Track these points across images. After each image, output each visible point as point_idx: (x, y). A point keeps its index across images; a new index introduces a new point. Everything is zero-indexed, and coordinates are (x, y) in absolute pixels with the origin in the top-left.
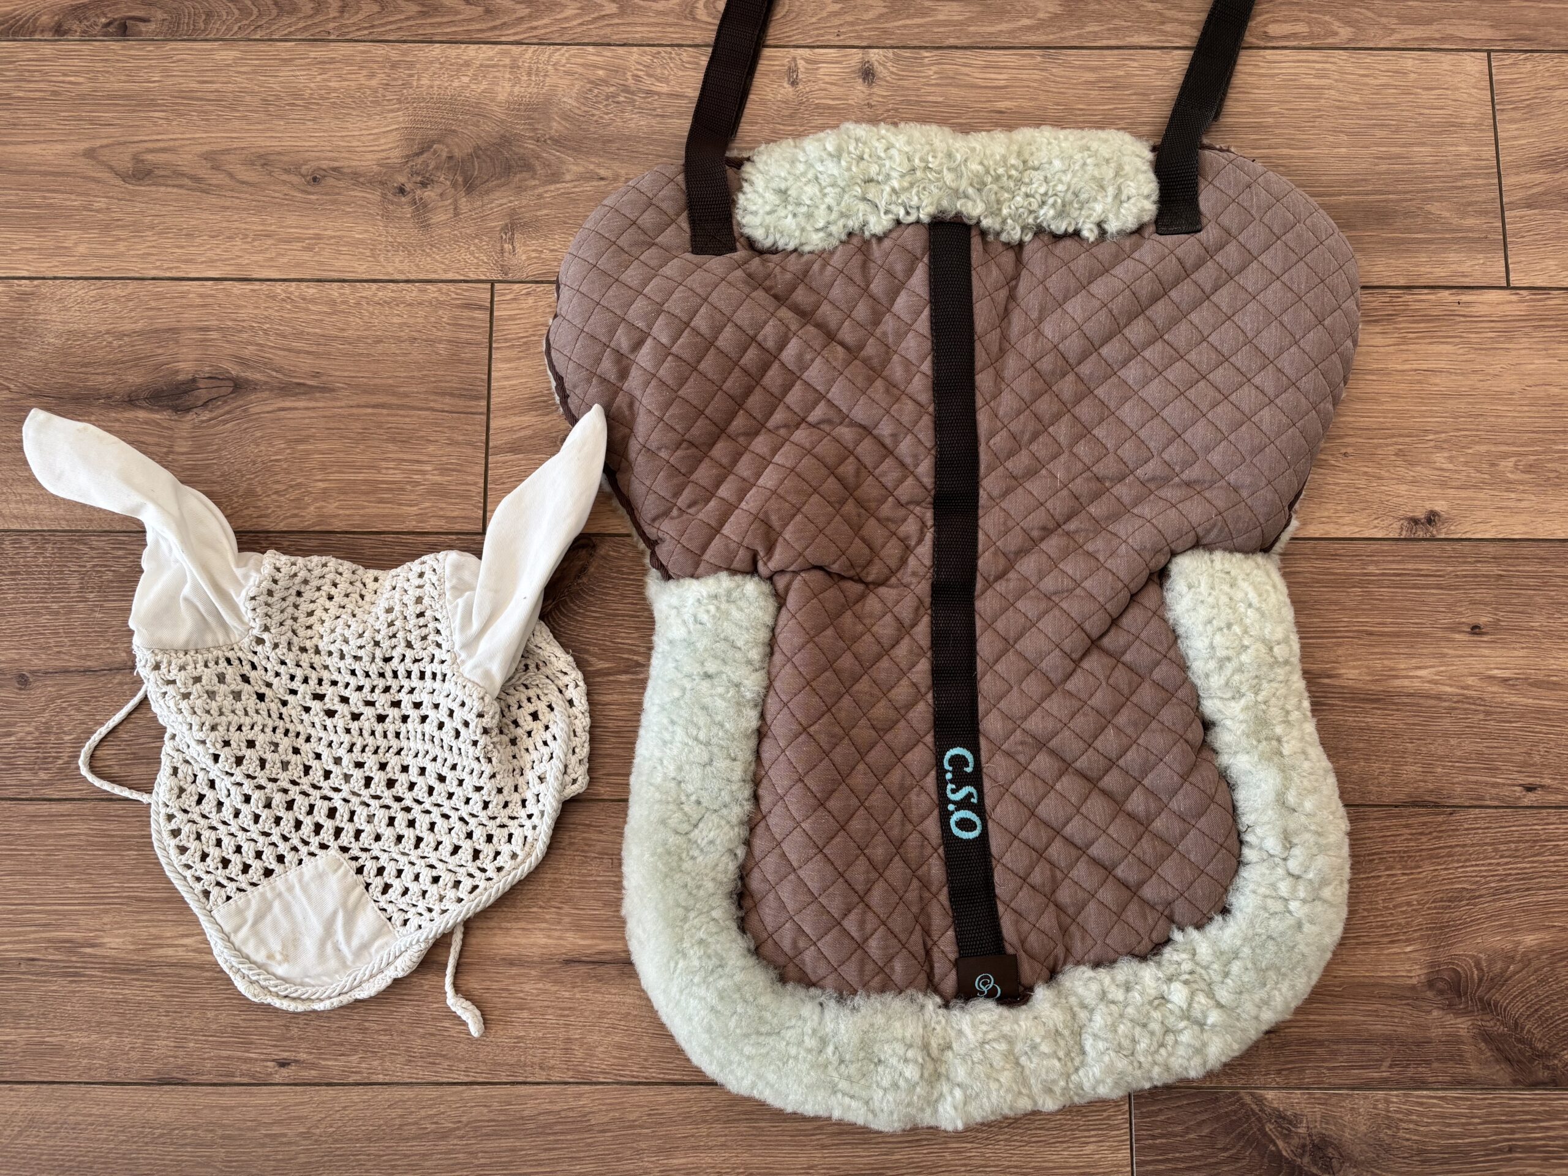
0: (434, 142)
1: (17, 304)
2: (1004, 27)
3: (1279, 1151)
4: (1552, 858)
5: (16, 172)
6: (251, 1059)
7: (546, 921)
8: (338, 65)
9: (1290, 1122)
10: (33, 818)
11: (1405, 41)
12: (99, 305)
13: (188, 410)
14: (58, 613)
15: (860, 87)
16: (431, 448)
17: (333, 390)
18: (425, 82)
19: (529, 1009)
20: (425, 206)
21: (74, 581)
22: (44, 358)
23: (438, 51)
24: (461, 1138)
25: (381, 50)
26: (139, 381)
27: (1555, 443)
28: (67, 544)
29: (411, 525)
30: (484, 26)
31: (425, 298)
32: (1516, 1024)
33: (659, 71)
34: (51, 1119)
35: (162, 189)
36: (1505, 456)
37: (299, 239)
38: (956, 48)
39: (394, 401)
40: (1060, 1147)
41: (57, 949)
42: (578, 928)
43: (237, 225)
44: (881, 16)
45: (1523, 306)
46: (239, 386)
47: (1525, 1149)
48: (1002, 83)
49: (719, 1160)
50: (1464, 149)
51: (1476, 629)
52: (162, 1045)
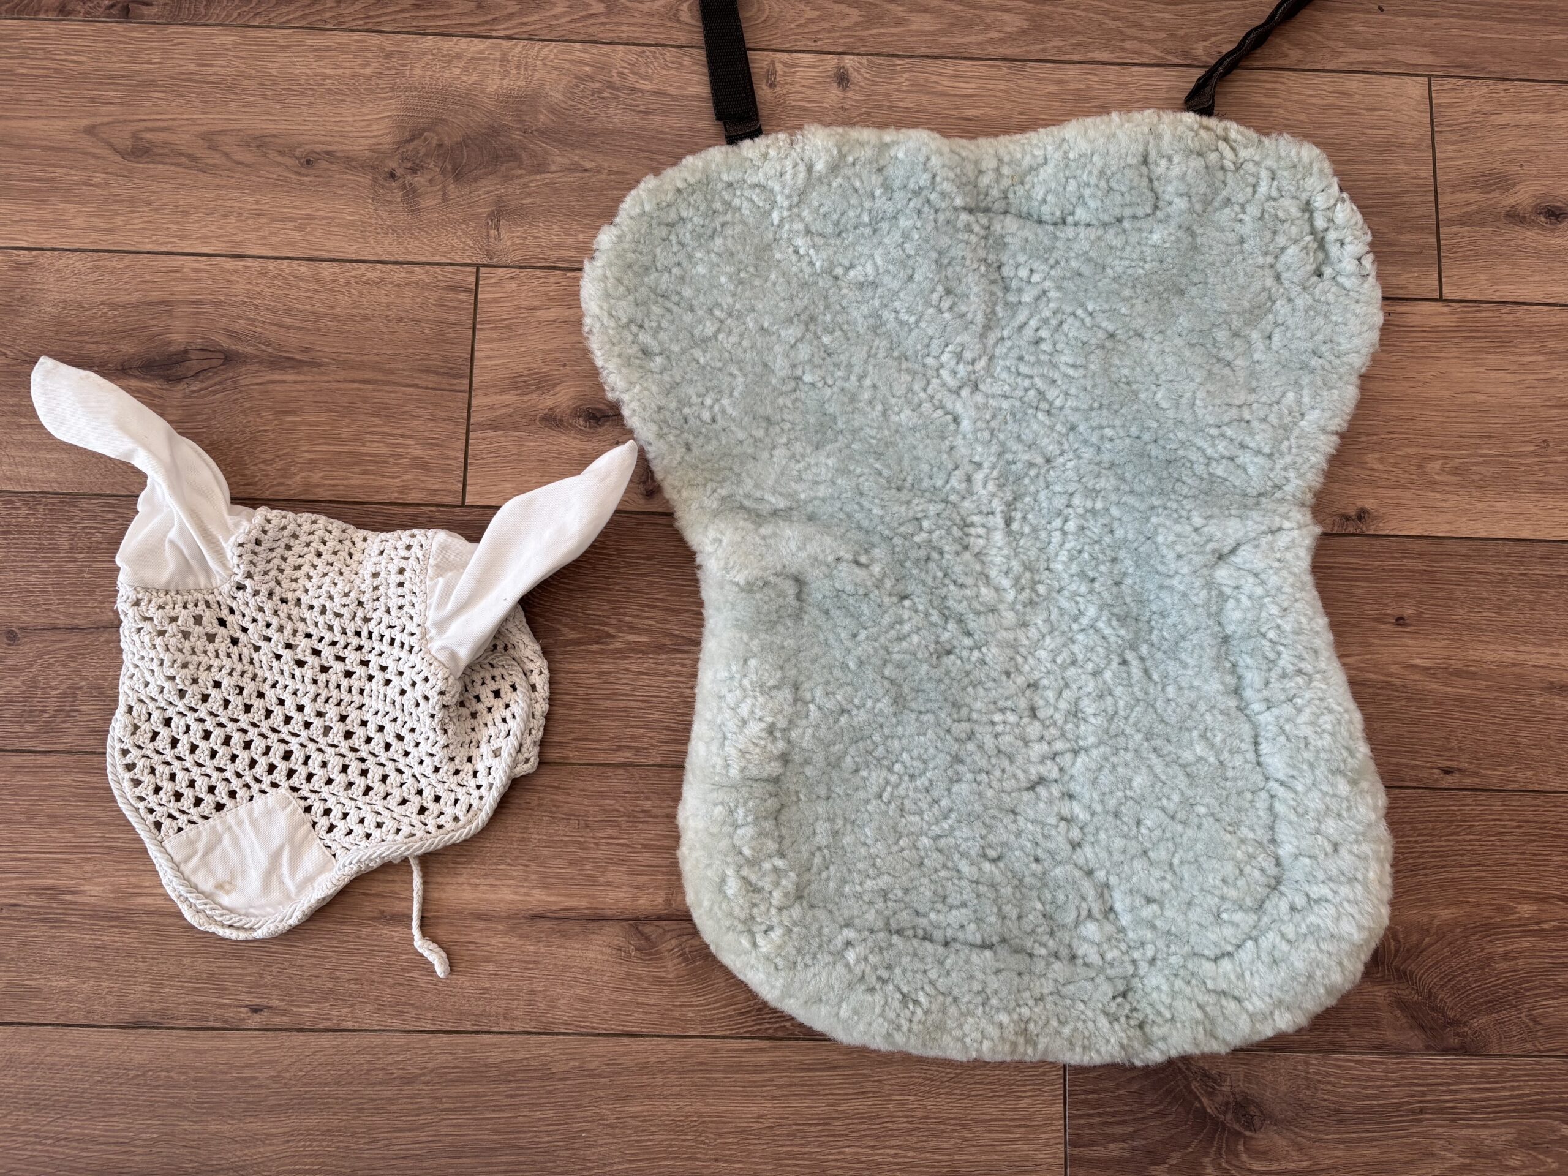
0: (424, 130)
1: (16, 273)
2: (973, 38)
3: (1204, 1108)
4: (1468, 838)
5: (18, 146)
6: (225, 1005)
7: (512, 878)
8: (333, 53)
9: (1215, 1081)
10: (18, 769)
11: (1352, 64)
12: (95, 277)
13: (179, 380)
14: (47, 572)
15: (835, 91)
16: (414, 424)
17: (321, 365)
18: (418, 72)
19: (495, 962)
20: (415, 190)
21: (64, 542)
22: (41, 326)
23: (430, 43)
24: (427, 1083)
25: (375, 40)
26: (132, 350)
27: (1480, 447)
28: (58, 506)
29: (393, 496)
30: (476, 20)
31: (413, 279)
32: (1430, 993)
33: (643, 69)
34: (29, 1059)
35: (160, 166)
36: (1433, 458)
37: (291, 219)
38: (927, 57)
39: (380, 377)
40: (997, 1100)
41: (39, 895)
42: (544, 885)
43: (231, 203)
44: (856, 24)
45: (1453, 318)
46: (229, 358)
47: (1435, 1111)
48: (970, 92)
49: (673, 1108)
50: (1403, 168)
51: (1400, 621)
52: (139, 991)
